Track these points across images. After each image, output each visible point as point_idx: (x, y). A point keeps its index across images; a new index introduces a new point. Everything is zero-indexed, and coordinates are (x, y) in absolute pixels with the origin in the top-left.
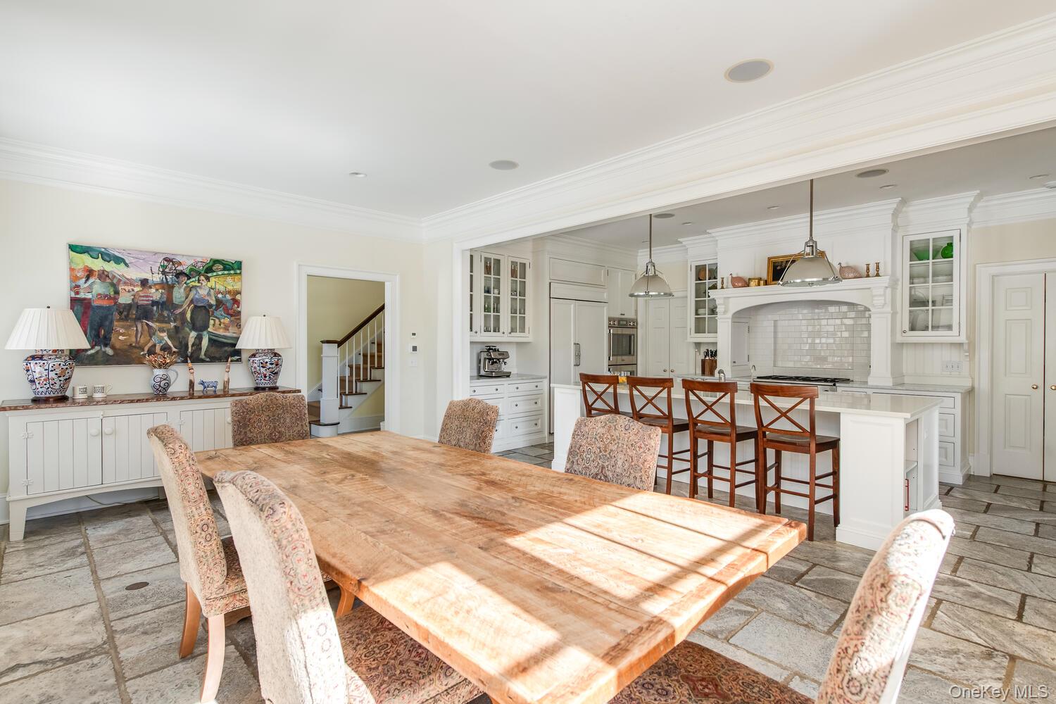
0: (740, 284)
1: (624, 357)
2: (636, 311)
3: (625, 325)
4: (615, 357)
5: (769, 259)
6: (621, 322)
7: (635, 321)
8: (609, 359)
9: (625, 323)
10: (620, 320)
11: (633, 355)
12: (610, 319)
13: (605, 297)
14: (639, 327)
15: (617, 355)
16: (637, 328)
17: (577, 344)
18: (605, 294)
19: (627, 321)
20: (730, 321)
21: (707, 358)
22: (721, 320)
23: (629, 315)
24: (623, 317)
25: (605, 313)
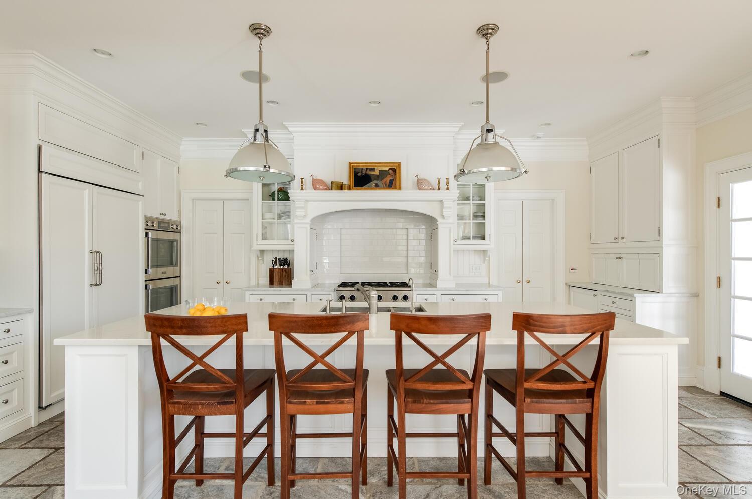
0: (321, 187)
1: (164, 269)
2: (179, 212)
3: (166, 227)
4: (154, 270)
5: (350, 164)
6: (162, 225)
7: (179, 224)
8: (146, 272)
9: (167, 225)
10: (160, 222)
11: (177, 265)
12: (147, 219)
13: (139, 188)
14: (183, 231)
15: (157, 266)
16: (181, 233)
17: (96, 253)
18: (140, 183)
19: (168, 222)
20: (308, 226)
21: (276, 267)
22: (299, 225)
23: (171, 216)
24: (163, 217)
25: (140, 211)
